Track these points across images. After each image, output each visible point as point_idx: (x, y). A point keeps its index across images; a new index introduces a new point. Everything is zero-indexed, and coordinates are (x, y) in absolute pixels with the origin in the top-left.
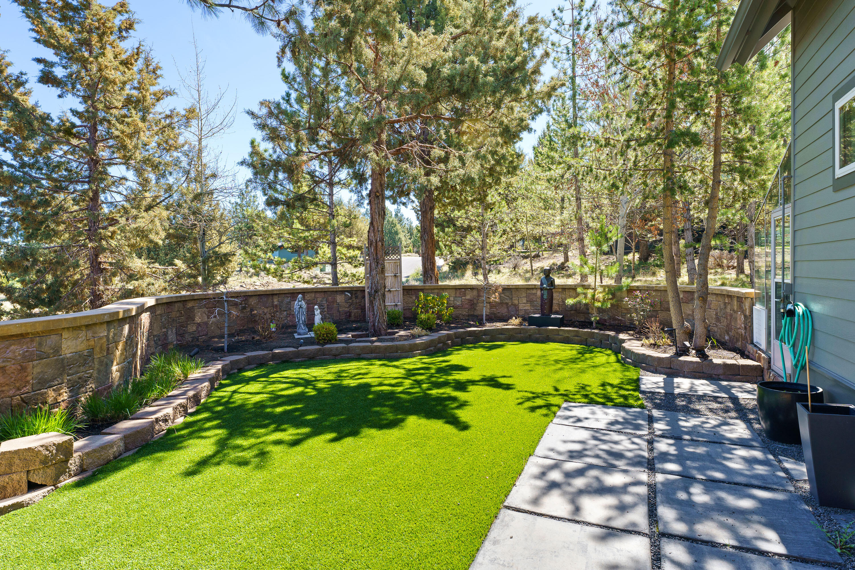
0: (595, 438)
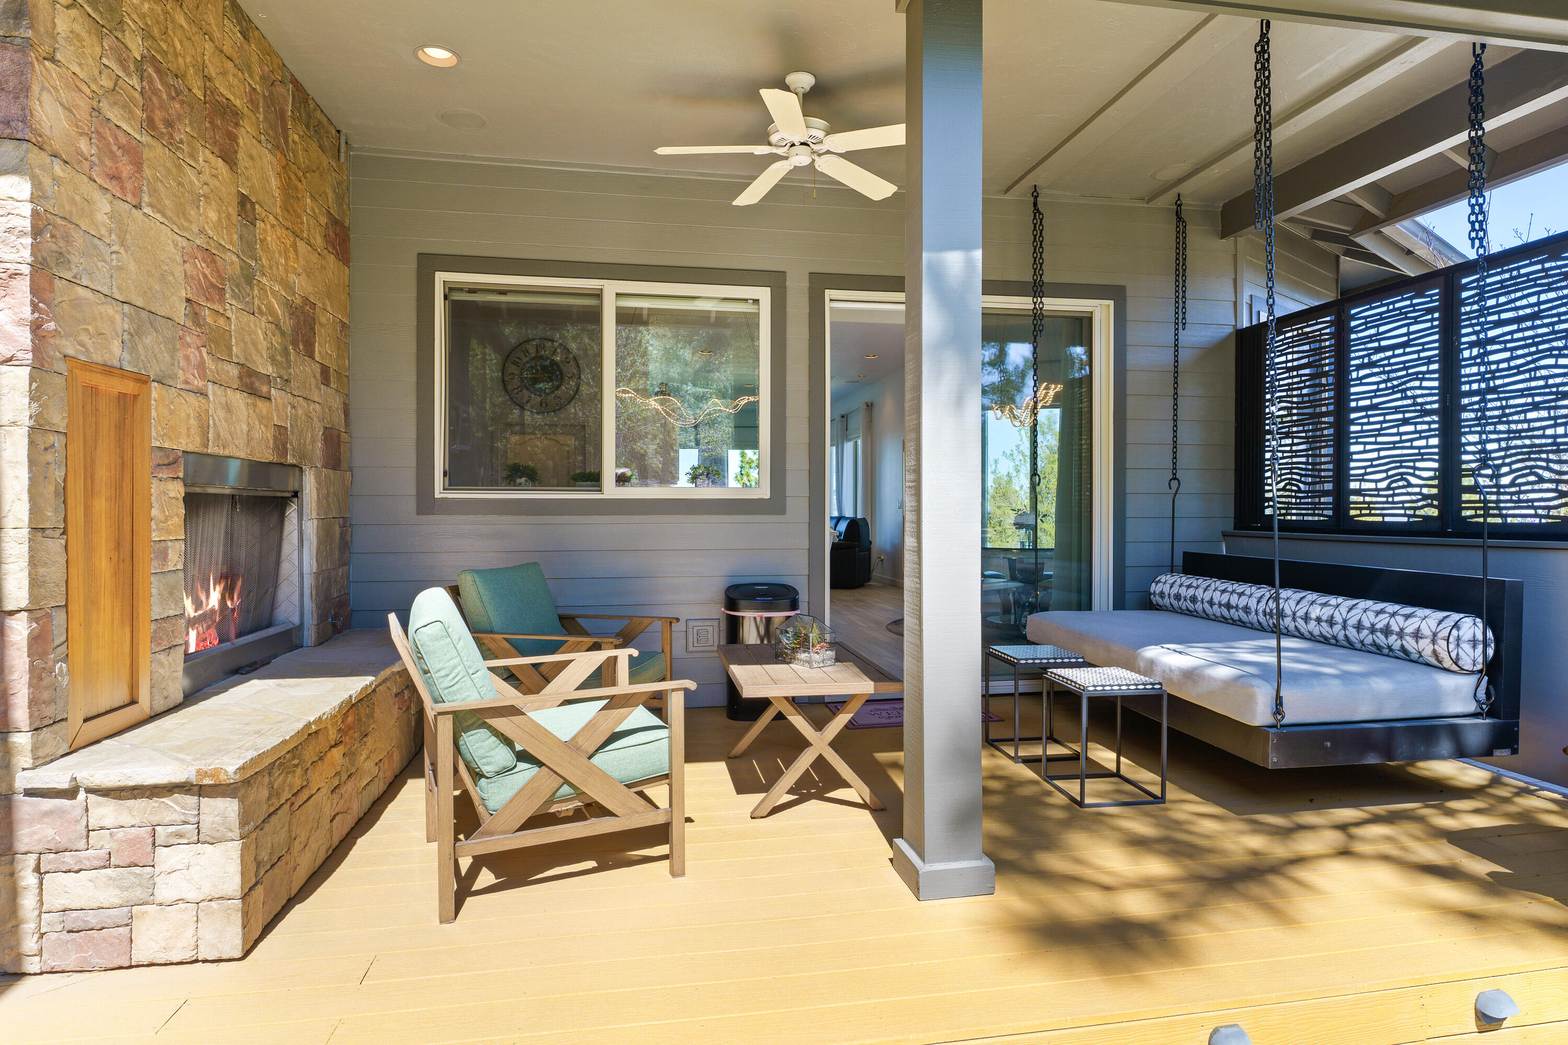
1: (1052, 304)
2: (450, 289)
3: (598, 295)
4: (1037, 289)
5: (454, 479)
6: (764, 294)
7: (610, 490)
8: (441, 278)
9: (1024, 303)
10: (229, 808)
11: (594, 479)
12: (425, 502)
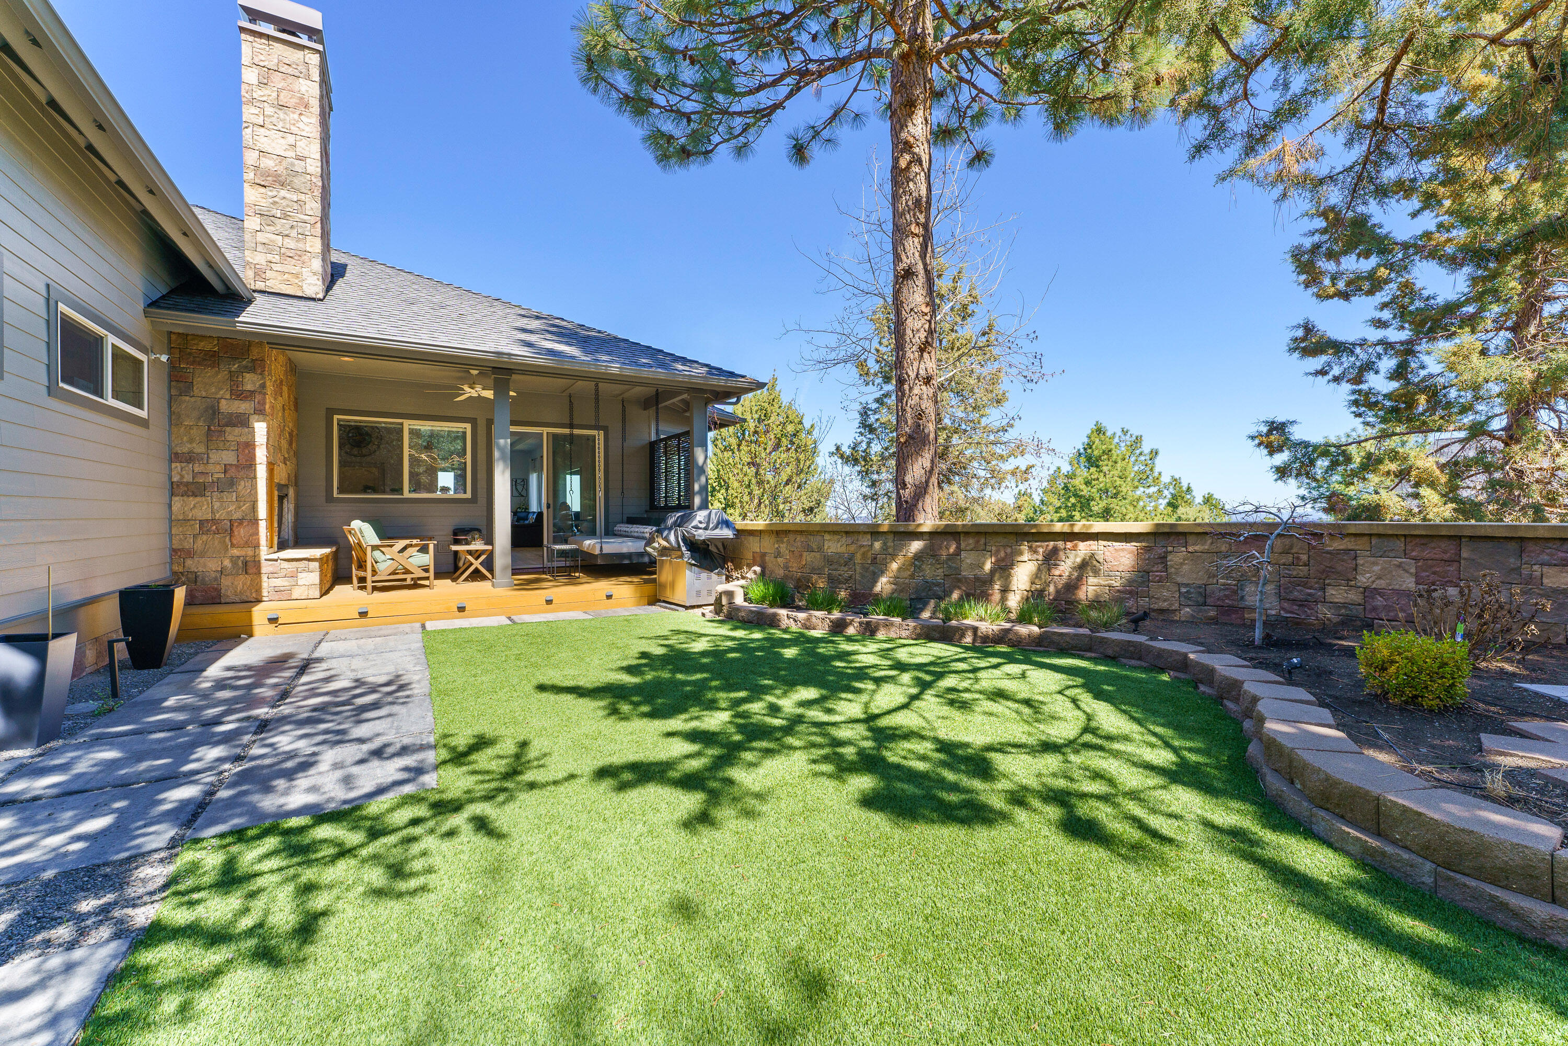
0: (343, 732)
1: (576, 432)
2: (339, 420)
3: (402, 424)
4: (571, 426)
5: (341, 491)
6: (468, 426)
7: (407, 494)
8: (336, 417)
9: (567, 431)
10: (316, 564)
11: (399, 490)
12: (330, 498)
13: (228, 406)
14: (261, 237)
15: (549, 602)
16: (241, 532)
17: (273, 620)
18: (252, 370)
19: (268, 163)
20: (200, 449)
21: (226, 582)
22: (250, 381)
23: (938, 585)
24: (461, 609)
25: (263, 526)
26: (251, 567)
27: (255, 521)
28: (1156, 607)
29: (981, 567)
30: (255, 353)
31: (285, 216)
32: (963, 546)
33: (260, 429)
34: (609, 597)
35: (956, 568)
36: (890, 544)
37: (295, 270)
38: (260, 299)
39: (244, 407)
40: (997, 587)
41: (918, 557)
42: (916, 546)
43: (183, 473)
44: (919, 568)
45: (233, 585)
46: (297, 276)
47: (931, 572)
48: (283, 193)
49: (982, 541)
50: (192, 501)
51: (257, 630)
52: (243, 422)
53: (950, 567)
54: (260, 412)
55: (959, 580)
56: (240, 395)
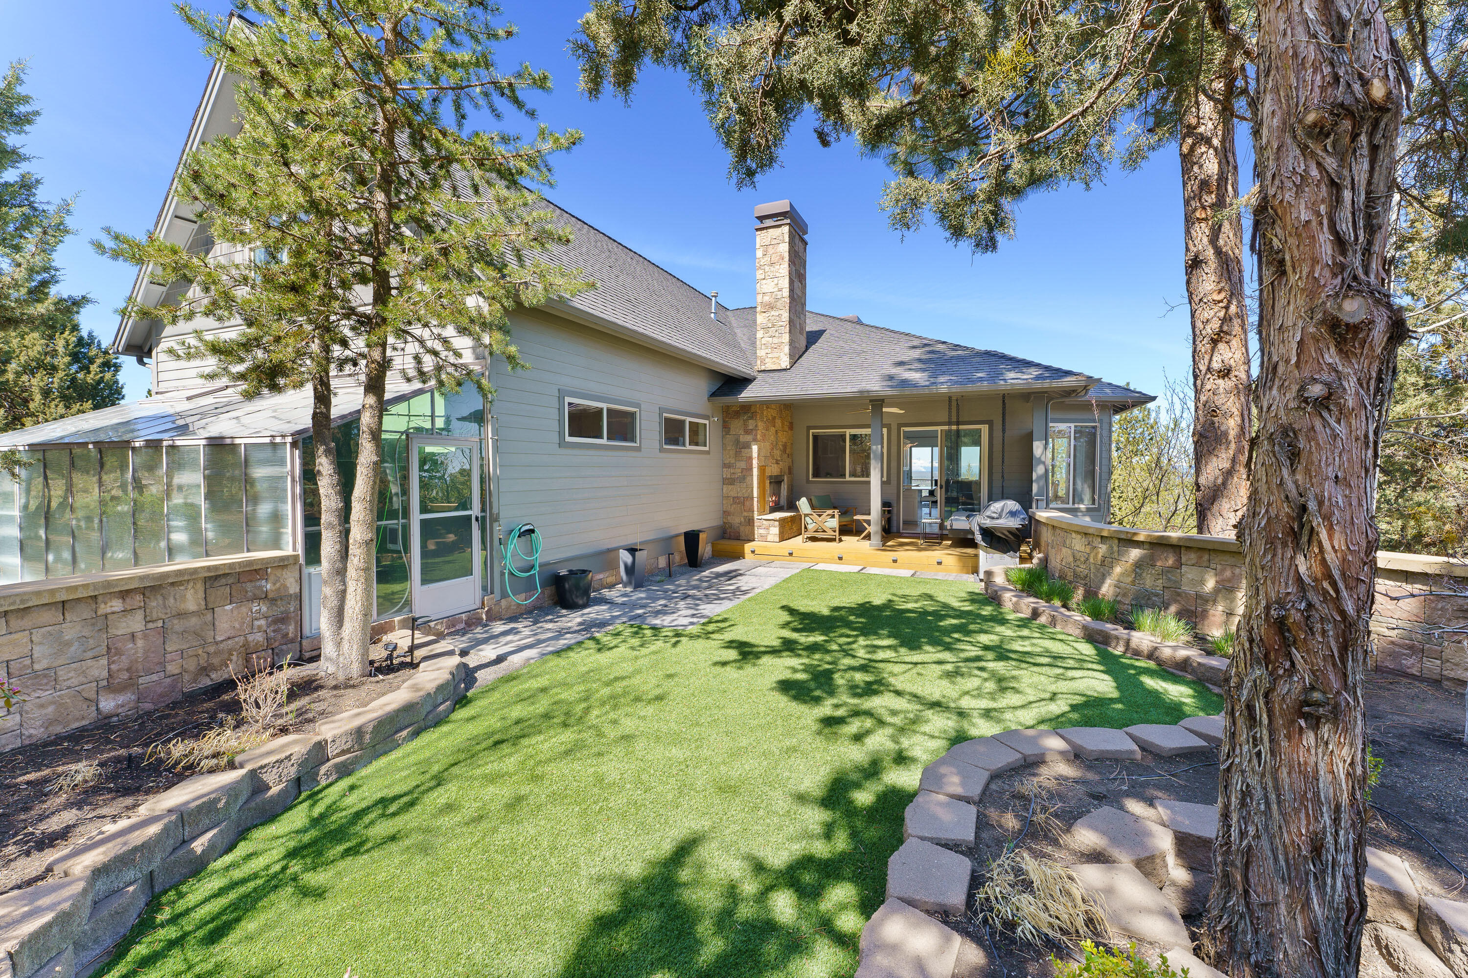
2: (813, 433)
3: (845, 432)
5: (814, 476)
7: (848, 478)
8: (811, 432)
10: (780, 523)
11: (844, 476)
12: (808, 481)
13: (744, 438)
14: (764, 341)
15: (895, 561)
16: (747, 503)
17: (753, 552)
18: (751, 418)
19: (767, 299)
20: (733, 461)
21: (742, 529)
22: (751, 424)
23: (1157, 595)
24: (840, 558)
25: (755, 500)
26: (750, 522)
27: (752, 498)
28: (1452, 675)
29: (1202, 582)
30: (753, 410)
31: (773, 326)
32: (1184, 560)
33: (755, 448)
34: (939, 563)
35: (1176, 582)
36: (1115, 548)
37: (776, 355)
38: (760, 376)
39: (749, 438)
40: (1220, 608)
41: (1138, 565)
42: (1135, 554)
43: (727, 473)
44: (1140, 575)
45: (744, 531)
46: (778, 358)
47: (1149, 581)
48: (773, 313)
49: (1206, 557)
50: (730, 487)
51: (746, 556)
52: (748, 446)
53: (1169, 579)
54: (755, 440)
55: (1179, 595)
56: (747, 432)
